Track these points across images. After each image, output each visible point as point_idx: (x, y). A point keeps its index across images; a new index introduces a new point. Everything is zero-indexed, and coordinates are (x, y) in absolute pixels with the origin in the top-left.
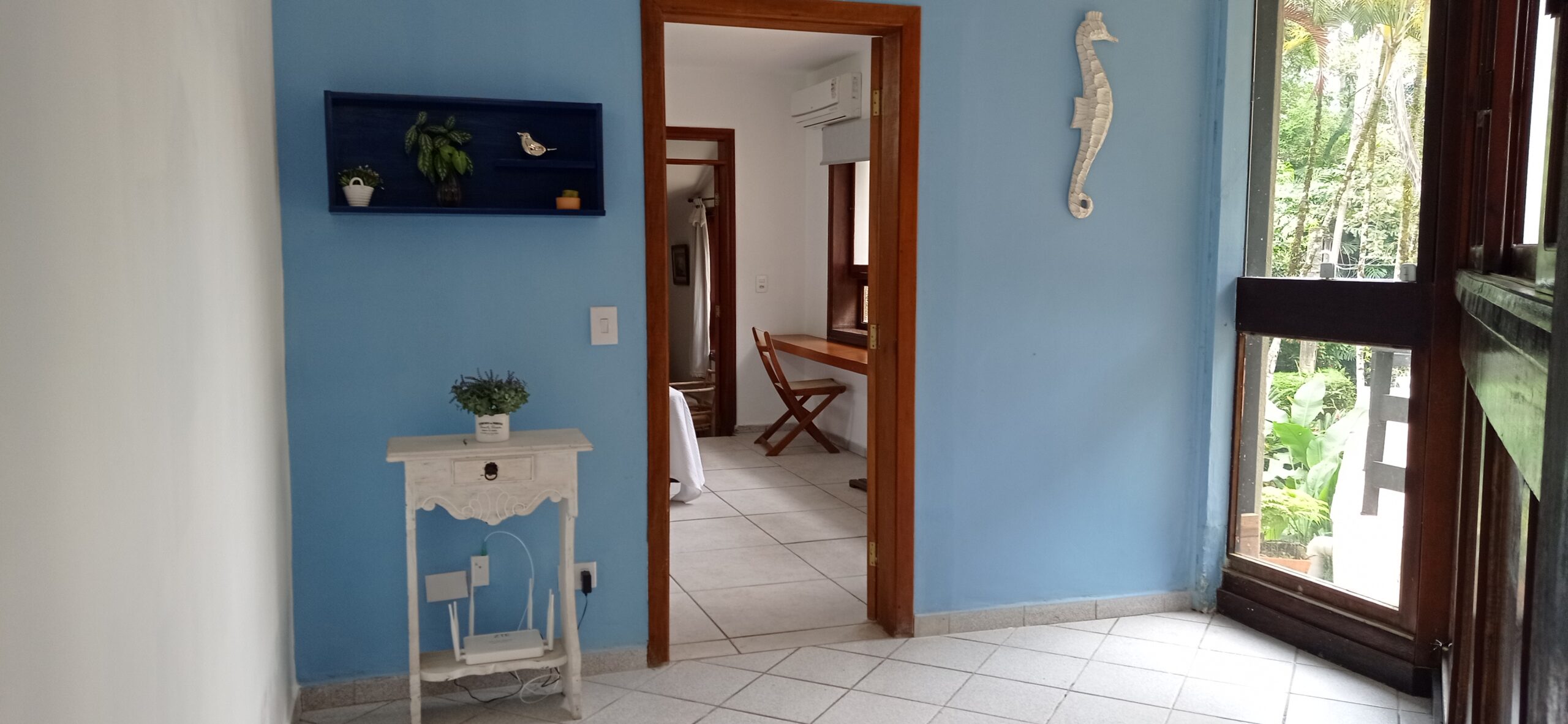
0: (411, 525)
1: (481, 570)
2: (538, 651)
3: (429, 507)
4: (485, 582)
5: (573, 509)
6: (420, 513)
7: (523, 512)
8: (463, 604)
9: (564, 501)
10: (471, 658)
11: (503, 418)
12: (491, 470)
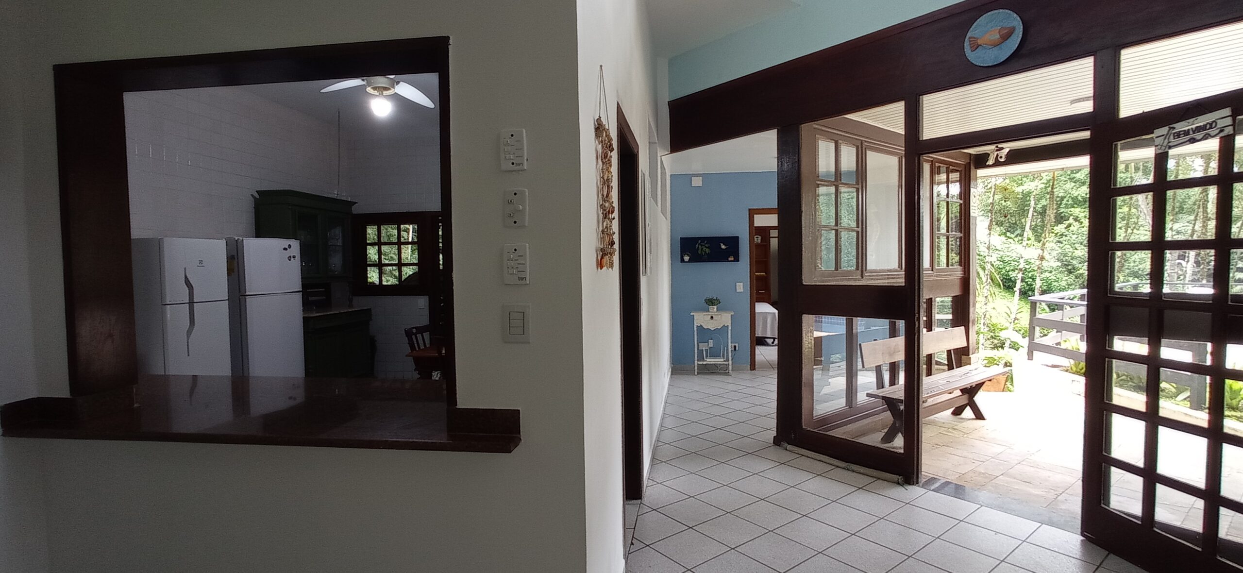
0: (695, 329)
1: (711, 343)
2: (722, 360)
3: (699, 325)
4: (712, 346)
5: (730, 328)
6: (697, 326)
7: (719, 328)
8: (706, 350)
9: (728, 326)
10: (708, 360)
11: (715, 307)
12: (712, 317)
